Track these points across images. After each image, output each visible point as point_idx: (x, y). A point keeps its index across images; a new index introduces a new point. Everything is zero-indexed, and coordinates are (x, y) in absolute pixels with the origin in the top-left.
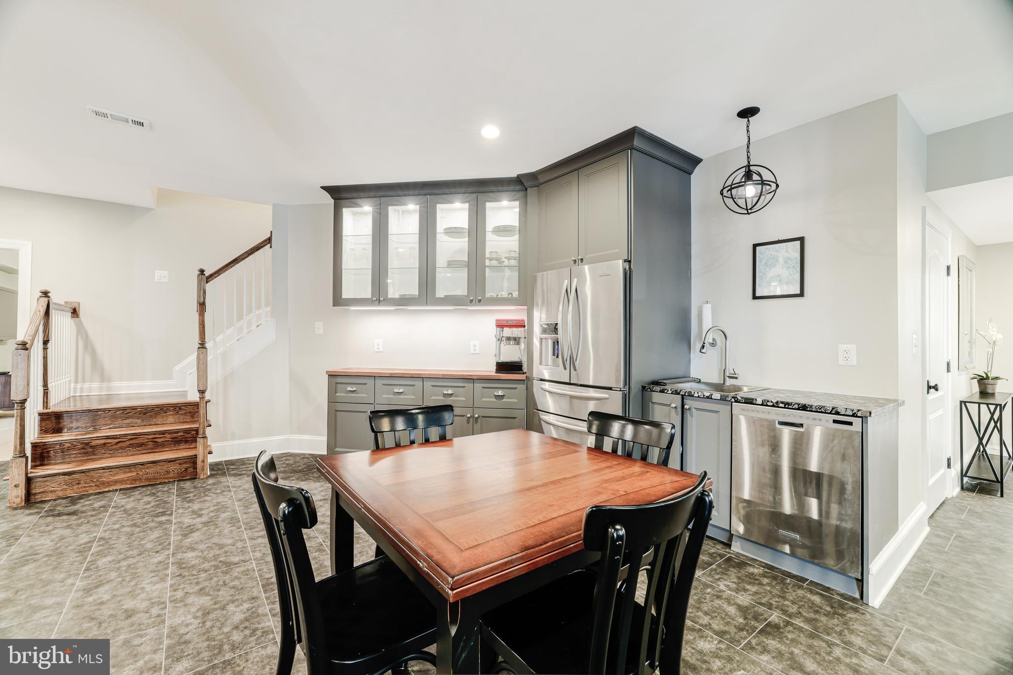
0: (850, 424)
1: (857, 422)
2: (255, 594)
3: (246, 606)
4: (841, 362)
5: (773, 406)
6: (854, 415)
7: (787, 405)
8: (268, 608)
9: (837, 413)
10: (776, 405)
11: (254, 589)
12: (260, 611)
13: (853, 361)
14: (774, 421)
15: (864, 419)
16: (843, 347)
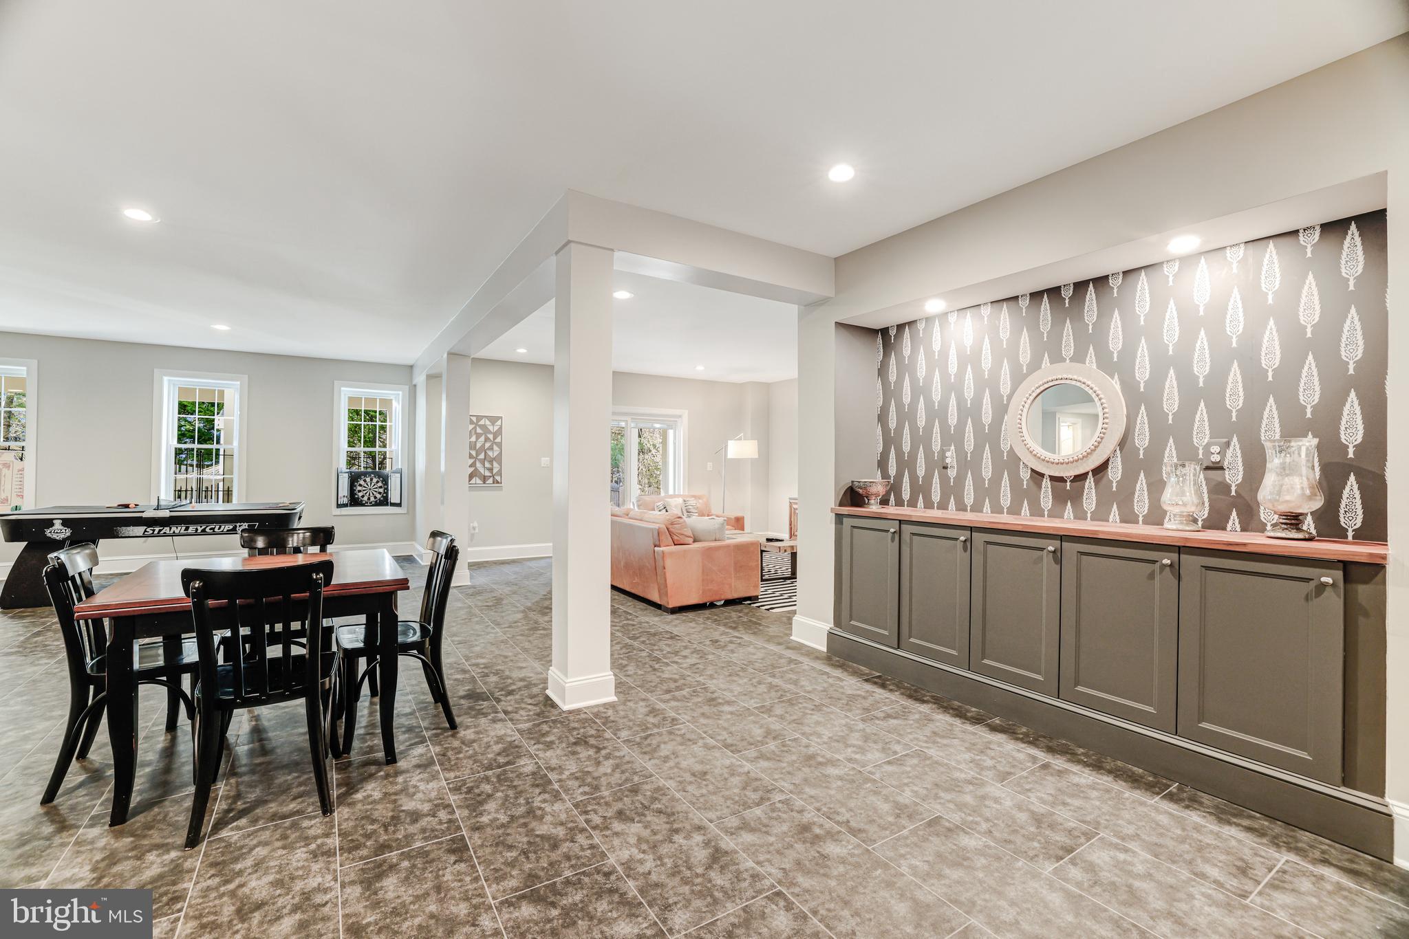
2: (476, 835)
3: (485, 819)
8: (457, 815)
11: (479, 842)
12: (466, 813)
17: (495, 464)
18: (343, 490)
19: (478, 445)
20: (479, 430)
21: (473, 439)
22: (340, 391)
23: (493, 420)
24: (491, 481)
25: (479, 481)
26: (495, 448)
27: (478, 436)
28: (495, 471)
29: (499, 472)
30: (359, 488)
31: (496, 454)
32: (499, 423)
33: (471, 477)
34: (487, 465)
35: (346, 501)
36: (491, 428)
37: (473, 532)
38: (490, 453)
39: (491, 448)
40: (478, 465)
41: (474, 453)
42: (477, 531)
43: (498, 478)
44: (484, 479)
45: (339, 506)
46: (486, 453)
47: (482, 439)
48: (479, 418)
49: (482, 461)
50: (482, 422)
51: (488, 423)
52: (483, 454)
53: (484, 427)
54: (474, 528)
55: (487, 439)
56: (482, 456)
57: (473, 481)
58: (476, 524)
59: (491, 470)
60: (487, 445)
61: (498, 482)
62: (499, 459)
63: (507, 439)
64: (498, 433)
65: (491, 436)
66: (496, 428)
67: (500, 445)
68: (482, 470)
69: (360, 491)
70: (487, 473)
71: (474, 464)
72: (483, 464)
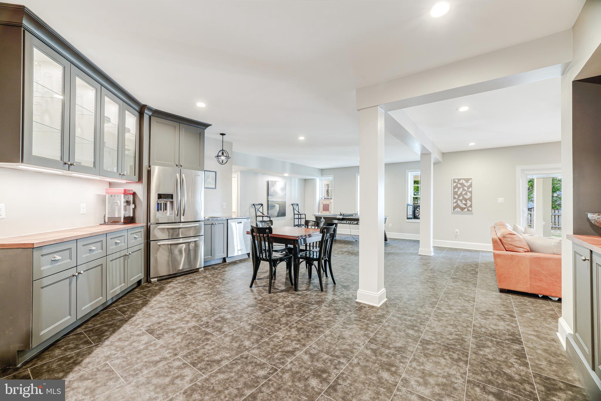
17: (468, 202)
18: (410, 212)
19: (459, 193)
20: (459, 186)
21: (456, 190)
22: (408, 174)
23: (467, 180)
24: (466, 210)
25: (459, 210)
26: (468, 194)
27: (459, 188)
28: (468, 205)
29: (471, 206)
30: (417, 212)
31: (469, 197)
32: (470, 181)
33: (454, 208)
34: (464, 202)
35: (411, 217)
36: (466, 184)
37: (456, 234)
38: (465, 196)
39: (466, 194)
40: (459, 202)
41: (456, 197)
42: (459, 233)
43: (470, 209)
44: (462, 209)
45: (408, 218)
46: (463, 196)
47: (461, 190)
48: (459, 180)
49: (461, 201)
50: (461, 182)
51: (464, 182)
52: (462, 197)
53: (462, 184)
54: (457, 232)
55: (464, 190)
56: (461, 198)
57: (456, 210)
58: (457, 230)
59: (466, 205)
60: (464, 193)
61: (470, 211)
62: (470, 199)
63: (474, 189)
64: (471, 186)
65: (466, 188)
66: (469, 184)
67: (471, 192)
68: (461, 205)
69: (417, 213)
70: (464, 206)
71: (456, 202)
72: (462, 202)
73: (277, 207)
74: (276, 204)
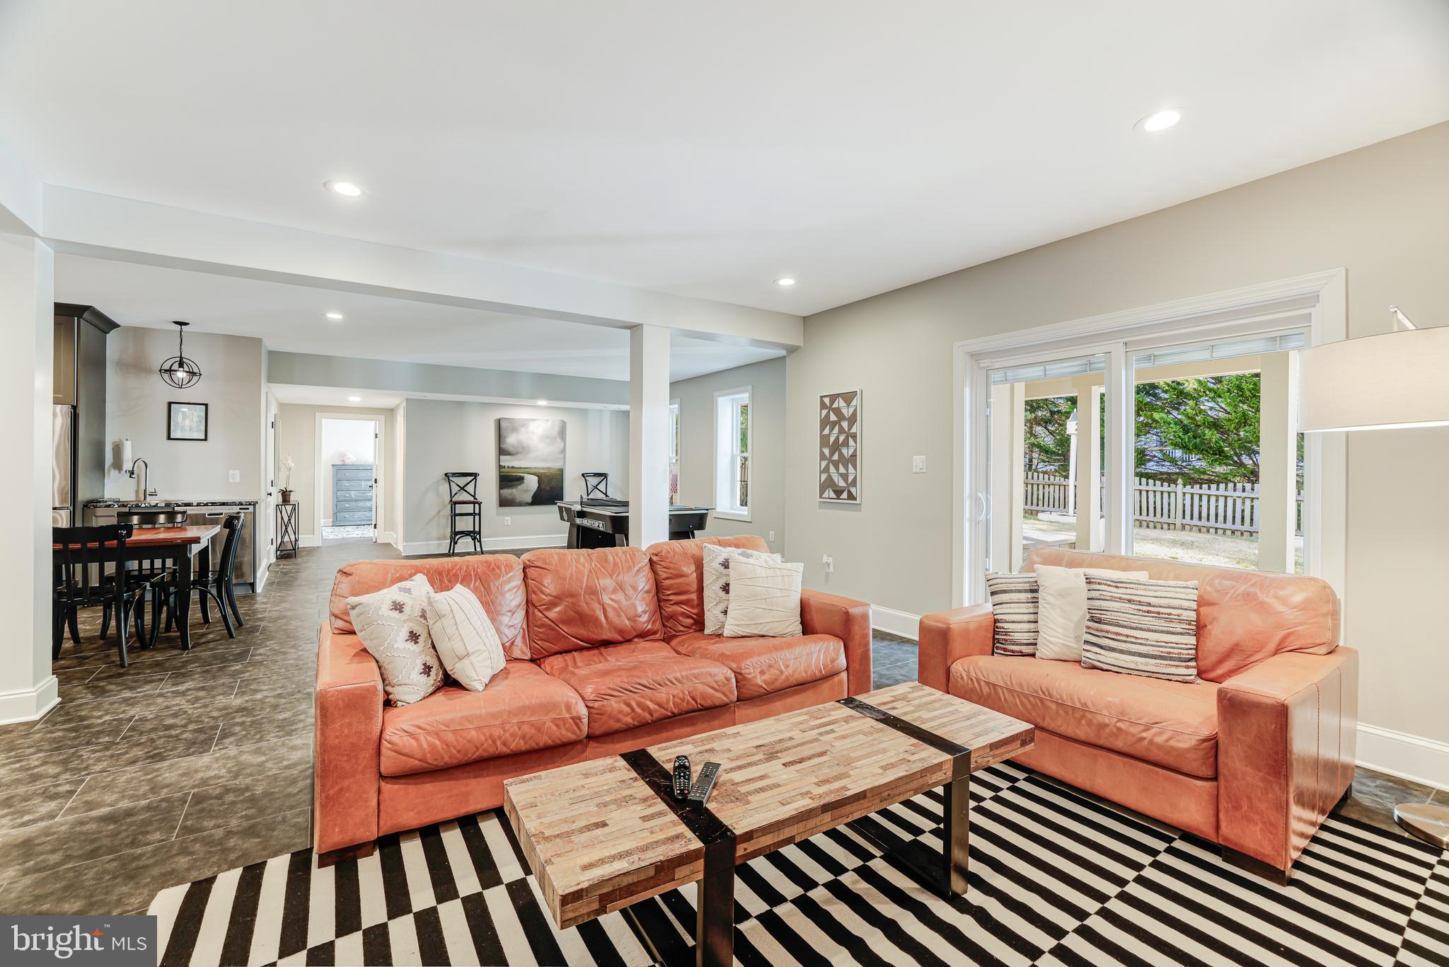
0: (248, 509)
1: (251, 508)
4: (231, 480)
5: (204, 506)
6: (250, 504)
7: (213, 504)
9: (242, 505)
10: (206, 505)
13: (238, 480)
14: (205, 514)
15: (254, 505)
16: (231, 472)
17: (851, 469)
19: (832, 440)
20: (832, 417)
21: (826, 431)
23: (849, 397)
24: (845, 494)
25: (832, 495)
26: (850, 442)
27: (832, 426)
28: (850, 478)
29: (855, 481)
31: (851, 452)
32: (854, 403)
33: (822, 489)
34: (842, 470)
36: (845, 412)
37: (827, 571)
38: (844, 451)
39: (846, 444)
40: (832, 469)
41: (827, 452)
42: (831, 569)
43: (853, 490)
44: (838, 493)
46: (840, 451)
47: (836, 430)
48: (833, 398)
49: (836, 465)
50: (836, 404)
51: (842, 403)
53: (838, 412)
54: (828, 566)
55: (841, 431)
56: (836, 456)
57: (826, 494)
58: (830, 560)
59: (845, 477)
60: (842, 438)
61: (853, 497)
62: (854, 459)
63: (860, 428)
64: (852, 420)
65: (845, 425)
66: (850, 412)
67: (854, 438)
68: (835, 478)
70: (842, 484)
71: (826, 470)
72: (837, 469)
73: (532, 483)
74: (525, 475)
